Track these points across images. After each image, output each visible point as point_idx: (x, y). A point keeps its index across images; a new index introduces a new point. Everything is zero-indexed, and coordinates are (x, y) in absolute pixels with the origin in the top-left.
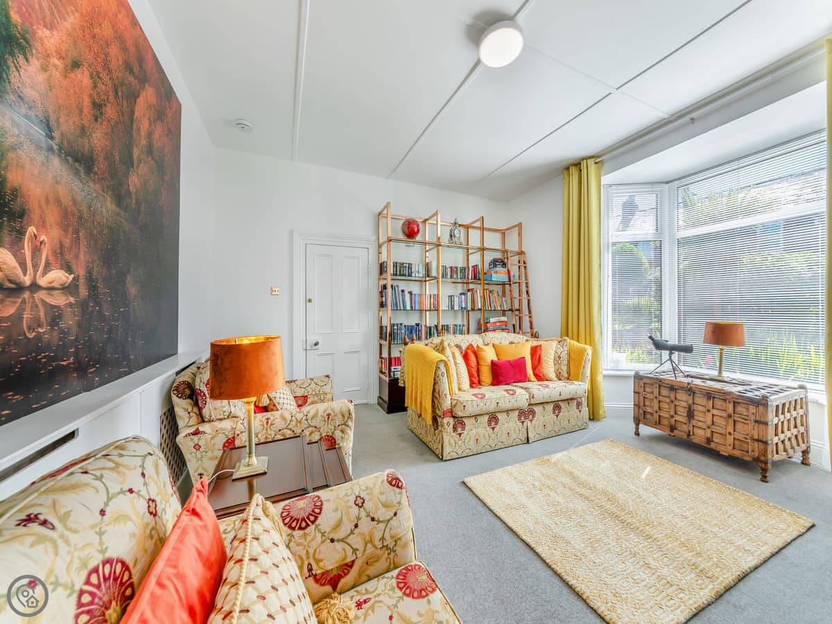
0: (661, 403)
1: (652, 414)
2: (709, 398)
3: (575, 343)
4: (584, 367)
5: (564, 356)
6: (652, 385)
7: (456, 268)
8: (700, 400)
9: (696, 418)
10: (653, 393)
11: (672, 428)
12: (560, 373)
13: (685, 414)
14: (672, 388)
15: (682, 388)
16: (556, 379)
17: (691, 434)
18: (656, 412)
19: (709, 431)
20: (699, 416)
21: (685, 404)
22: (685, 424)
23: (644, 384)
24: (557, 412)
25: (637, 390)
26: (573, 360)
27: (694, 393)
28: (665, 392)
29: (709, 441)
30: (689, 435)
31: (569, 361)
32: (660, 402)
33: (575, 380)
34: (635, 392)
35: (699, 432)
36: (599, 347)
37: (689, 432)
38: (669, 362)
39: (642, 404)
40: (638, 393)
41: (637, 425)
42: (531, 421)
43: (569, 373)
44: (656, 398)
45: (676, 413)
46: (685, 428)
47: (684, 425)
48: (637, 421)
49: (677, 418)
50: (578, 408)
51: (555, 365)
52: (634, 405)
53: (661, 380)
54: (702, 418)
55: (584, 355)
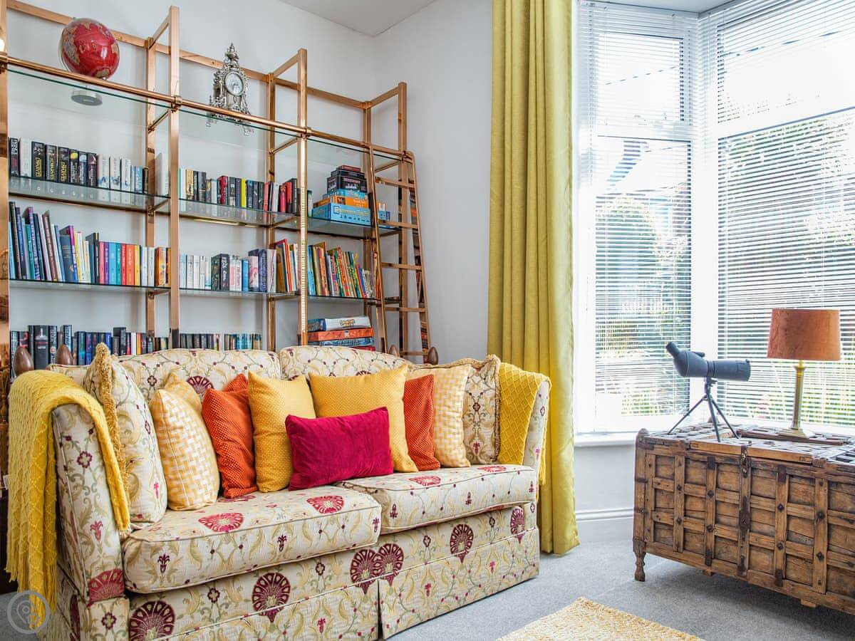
0: (689, 500)
1: (670, 527)
2: (781, 480)
3: (514, 369)
4: (531, 429)
5: (488, 403)
6: (672, 458)
7: (237, 181)
8: (765, 485)
9: (756, 527)
10: (673, 478)
11: (710, 556)
12: (477, 445)
13: (735, 521)
14: (712, 461)
15: (730, 461)
16: (465, 461)
17: (746, 565)
18: (679, 522)
19: (779, 555)
20: (762, 522)
21: (734, 498)
22: (735, 543)
23: (657, 457)
24: (461, 546)
25: (641, 476)
26: (507, 409)
27: (753, 469)
28: (696, 473)
29: (780, 576)
30: (741, 568)
31: (498, 415)
32: (686, 496)
33: (510, 462)
34: (637, 480)
35: (762, 559)
36: (565, 378)
37: (743, 560)
38: (705, 403)
39: (651, 506)
40: (645, 481)
41: (641, 556)
42: (390, 579)
43: (497, 445)
44: (679, 488)
45: (717, 521)
46: (734, 552)
47: (732, 548)
48: (641, 547)
49: (721, 531)
50: (514, 531)
51: (465, 426)
52: (636, 509)
53: (689, 446)
54: (768, 527)
55: (530, 397)
